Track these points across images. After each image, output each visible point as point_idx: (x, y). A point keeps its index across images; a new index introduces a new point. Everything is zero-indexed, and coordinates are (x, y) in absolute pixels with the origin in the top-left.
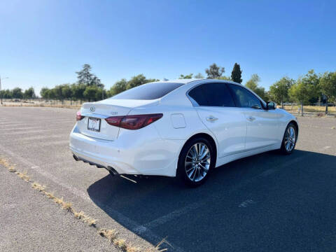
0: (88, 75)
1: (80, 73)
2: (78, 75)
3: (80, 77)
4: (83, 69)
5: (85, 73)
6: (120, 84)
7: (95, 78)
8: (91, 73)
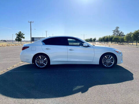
0: (118, 31)
1: (114, 31)
2: (113, 32)
3: (114, 32)
4: (115, 29)
5: (117, 31)
6: (129, 34)
7: (121, 32)
8: (119, 30)
